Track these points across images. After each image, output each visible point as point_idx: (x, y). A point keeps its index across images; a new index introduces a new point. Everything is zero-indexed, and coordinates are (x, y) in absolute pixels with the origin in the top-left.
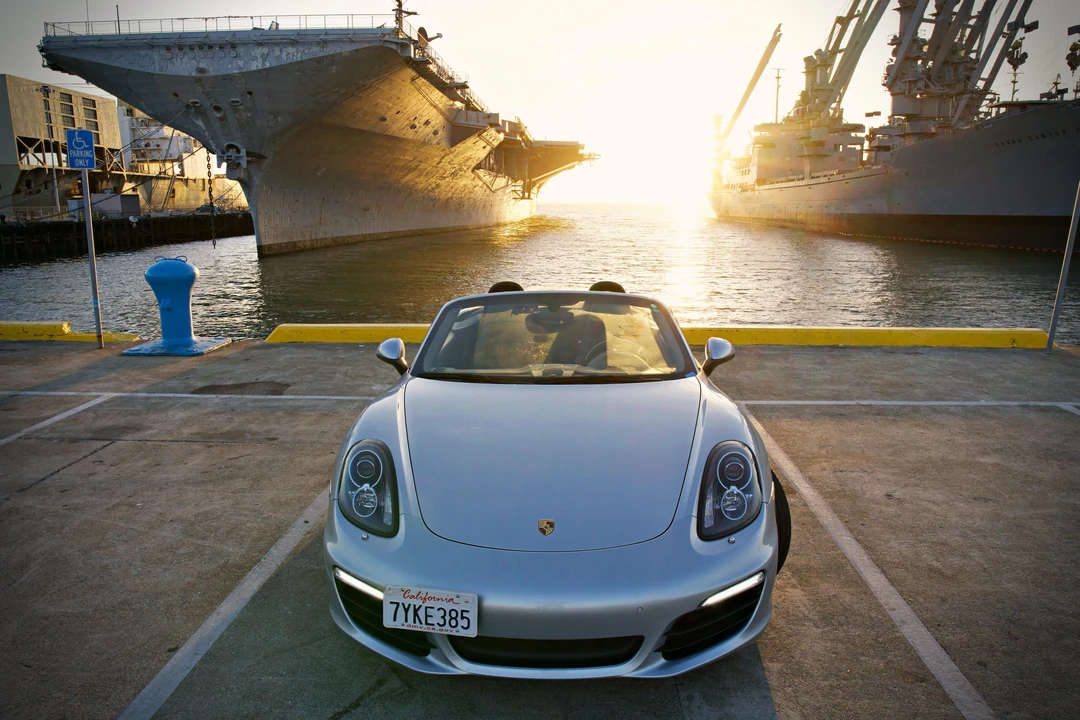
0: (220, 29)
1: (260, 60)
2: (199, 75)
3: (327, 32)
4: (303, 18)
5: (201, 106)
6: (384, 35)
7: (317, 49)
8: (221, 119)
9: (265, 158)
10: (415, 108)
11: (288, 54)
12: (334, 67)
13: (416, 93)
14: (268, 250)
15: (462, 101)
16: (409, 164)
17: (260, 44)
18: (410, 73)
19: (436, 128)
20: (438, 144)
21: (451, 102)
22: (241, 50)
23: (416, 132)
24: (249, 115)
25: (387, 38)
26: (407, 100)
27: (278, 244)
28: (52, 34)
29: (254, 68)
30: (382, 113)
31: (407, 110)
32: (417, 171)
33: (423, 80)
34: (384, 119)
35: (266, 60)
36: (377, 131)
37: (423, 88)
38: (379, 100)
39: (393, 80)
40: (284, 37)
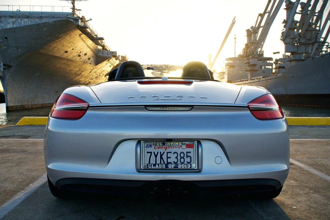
1: (12, 24)
3: (42, 13)
4: (32, 7)
6: (68, 15)
7: (38, 20)
9: (12, 67)
10: (80, 48)
11: (24, 22)
12: (45, 28)
13: (81, 41)
14: (12, 108)
15: (101, 46)
16: (77, 72)
17: (12, 17)
18: (79, 32)
19: (89, 57)
20: (90, 64)
21: (96, 46)
22: (2, 19)
23: (81, 58)
24: (5, 48)
25: (69, 16)
26: (77, 44)
27: (16, 106)
29: (8, 27)
30: (66, 50)
31: (77, 48)
32: (81, 75)
33: (84, 35)
34: (66, 52)
35: (14, 24)
36: (64, 57)
37: (84, 39)
38: (65, 43)
39: (71, 35)
40: (23, 14)
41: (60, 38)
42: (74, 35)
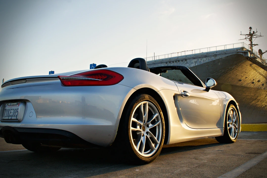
0: (182, 55)
1: (194, 63)
3: (217, 52)
4: (209, 49)
6: (238, 50)
7: (213, 58)
10: (253, 76)
11: (203, 60)
12: (220, 63)
13: (253, 70)
16: (253, 97)
17: (194, 58)
18: (250, 63)
19: (263, 83)
20: (264, 89)
22: (188, 61)
23: (254, 85)
25: (239, 51)
26: (249, 72)
30: (240, 78)
31: (250, 77)
32: (257, 100)
33: (255, 65)
34: (240, 80)
35: (196, 63)
36: (238, 85)
37: (255, 68)
38: (238, 73)
39: (242, 66)
40: (202, 55)
41: (233, 69)
42: (245, 66)
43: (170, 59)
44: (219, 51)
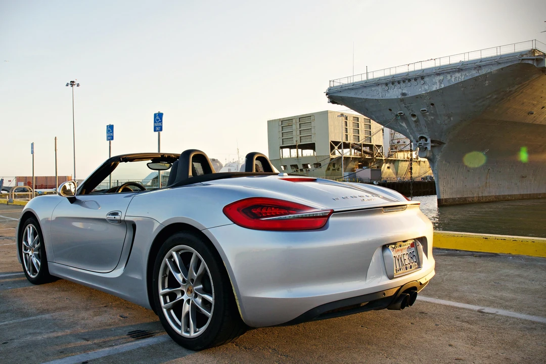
0: (416, 69)
1: (438, 84)
2: (403, 97)
3: (481, 60)
4: (467, 55)
5: (404, 115)
6: (522, 55)
7: (475, 72)
8: (415, 122)
9: (444, 144)
11: (456, 78)
12: (487, 82)
14: (445, 202)
17: (438, 74)
22: (426, 79)
24: (433, 117)
25: (525, 57)
27: (453, 198)
28: (332, 86)
29: (434, 89)
30: (529, 109)
34: (531, 113)
35: (441, 83)
36: (527, 122)
39: (534, 85)
40: (453, 68)
41: (514, 93)
42: (539, 85)
43: (393, 76)
44: (486, 58)
